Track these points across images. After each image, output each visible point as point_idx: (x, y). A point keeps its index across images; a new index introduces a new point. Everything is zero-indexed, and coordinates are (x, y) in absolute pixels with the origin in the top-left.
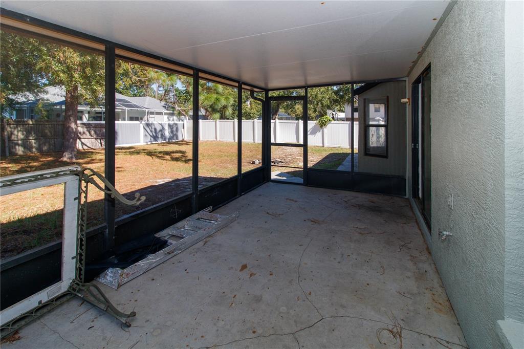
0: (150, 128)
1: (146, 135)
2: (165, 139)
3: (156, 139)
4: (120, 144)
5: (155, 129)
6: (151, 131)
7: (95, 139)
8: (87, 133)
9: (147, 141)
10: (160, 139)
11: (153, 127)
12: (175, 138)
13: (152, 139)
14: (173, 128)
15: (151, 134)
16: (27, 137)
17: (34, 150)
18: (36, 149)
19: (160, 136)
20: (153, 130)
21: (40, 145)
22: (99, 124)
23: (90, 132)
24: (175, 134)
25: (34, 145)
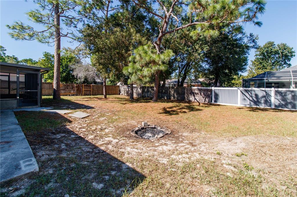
0: (250, 93)
1: (245, 99)
2: (270, 105)
3: (258, 103)
4: (220, 103)
5: (256, 95)
6: (252, 97)
7: (203, 97)
8: (199, 94)
9: (246, 104)
10: (263, 105)
11: (253, 93)
12: (290, 106)
13: (252, 103)
14: (285, 95)
15: (251, 99)
16: (174, 93)
17: (176, 98)
18: (177, 98)
19: (262, 102)
20: (254, 96)
21: (177, 97)
22: (206, 89)
23: (201, 94)
24: (290, 103)
25: (176, 97)
